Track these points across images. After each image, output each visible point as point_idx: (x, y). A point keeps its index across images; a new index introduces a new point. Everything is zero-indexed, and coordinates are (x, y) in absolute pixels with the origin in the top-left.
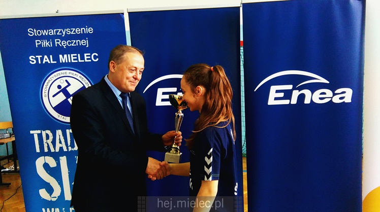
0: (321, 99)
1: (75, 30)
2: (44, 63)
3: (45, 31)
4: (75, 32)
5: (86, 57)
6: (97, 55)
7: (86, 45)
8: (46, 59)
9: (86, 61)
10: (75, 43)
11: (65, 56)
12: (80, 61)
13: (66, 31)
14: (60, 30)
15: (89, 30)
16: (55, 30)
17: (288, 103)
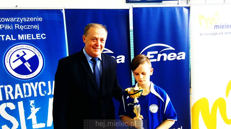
0: (171, 58)
1: (30, 19)
2: (6, 40)
3: (7, 19)
4: (29, 20)
5: (37, 36)
6: (45, 35)
7: (38, 28)
8: (8, 38)
9: (37, 38)
10: (30, 27)
11: (23, 35)
12: (33, 39)
13: (23, 20)
14: (19, 18)
15: (39, 19)
16: (15, 19)
17: (156, 61)
